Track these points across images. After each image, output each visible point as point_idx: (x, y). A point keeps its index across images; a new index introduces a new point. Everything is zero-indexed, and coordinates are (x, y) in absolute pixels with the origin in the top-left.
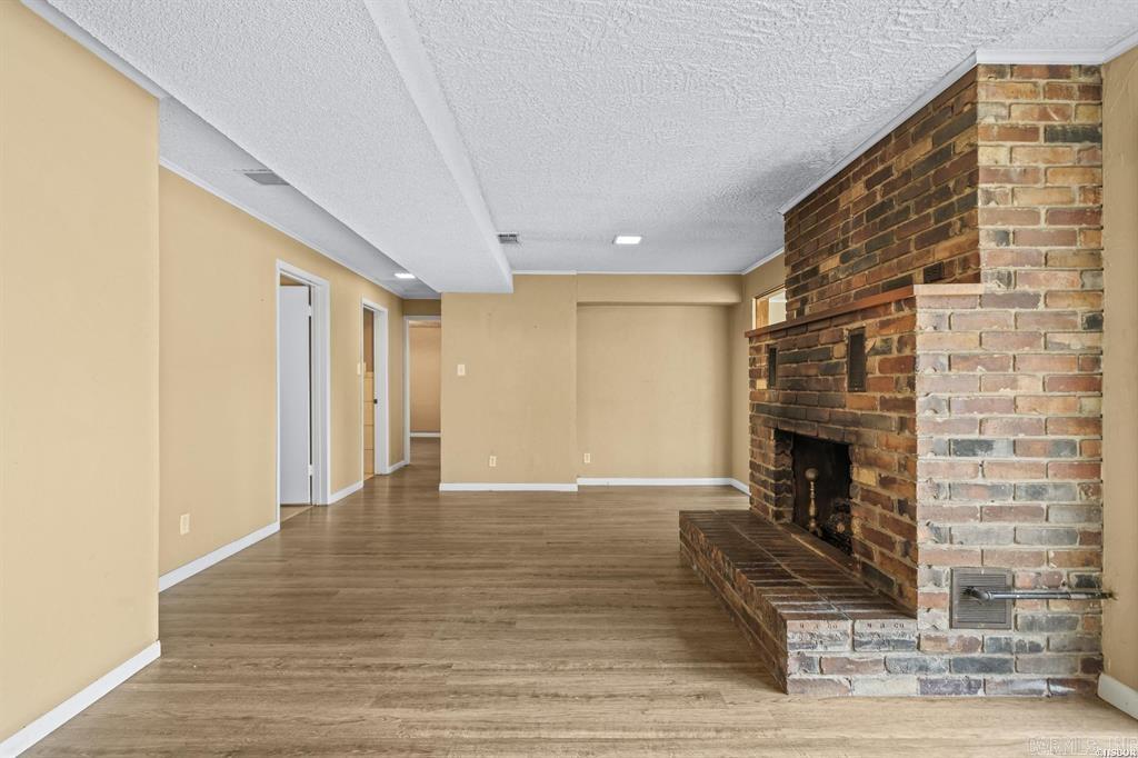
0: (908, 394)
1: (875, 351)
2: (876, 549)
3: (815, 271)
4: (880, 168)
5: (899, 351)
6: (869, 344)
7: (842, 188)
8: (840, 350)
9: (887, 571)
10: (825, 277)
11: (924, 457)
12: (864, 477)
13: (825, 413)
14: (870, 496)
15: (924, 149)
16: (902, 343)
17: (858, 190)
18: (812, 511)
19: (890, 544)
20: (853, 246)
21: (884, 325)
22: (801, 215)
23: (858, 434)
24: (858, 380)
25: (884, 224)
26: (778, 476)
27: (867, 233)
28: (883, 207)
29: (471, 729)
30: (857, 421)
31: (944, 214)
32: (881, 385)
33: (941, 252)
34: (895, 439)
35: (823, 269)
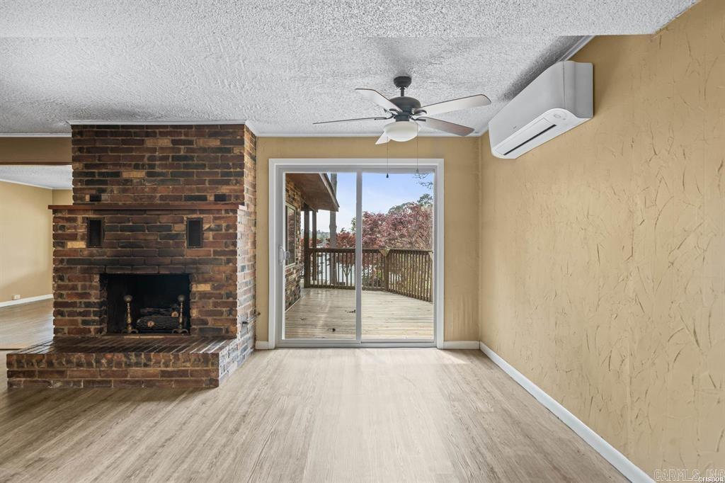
0: (231, 248)
1: (210, 229)
2: (209, 319)
3: (118, 174)
4: (183, 138)
5: (226, 230)
6: (206, 226)
8: (180, 228)
9: (219, 325)
10: (129, 181)
11: (238, 274)
12: (200, 288)
13: (166, 260)
14: (204, 295)
15: (215, 143)
16: (228, 227)
17: (165, 142)
18: (129, 320)
19: (221, 313)
20: (158, 170)
21: (215, 219)
23: (197, 269)
24: (196, 242)
25: (186, 166)
26: (101, 304)
27: (171, 166)
28: (185, 158)
30: (194, 262)
31: (229, 174)
32: (212, 244)
33: (224, 190)
34: (222, 268)
35: (125, 175)
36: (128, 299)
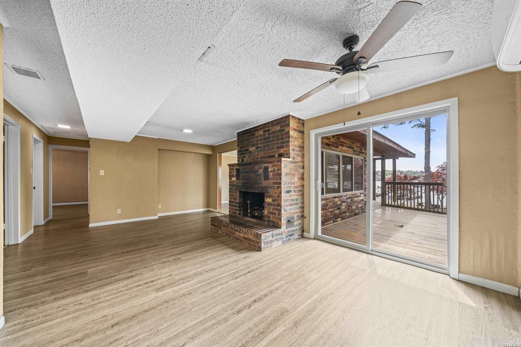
0: (279, 181)
2: (271, 216)
3: (248, 150)
4: (267, 129)
5: (278, 171)
6: (270, 170)
7: (256, 131)
8: (261, 171)
9: (275, 220)
10: (251, 152)
11: (283, 194)
12: (269, 200)
13: (257, 186)
14: (269, 204)
15: (278, 128)
16: (278, 170)
17: (261, 132)
18: (249, 211)
19: (275, 214)
20: (259, 146)
21: (273, 166)
22: (243, 134)
23: (267, 190)
24: (266, 177)
25: (268, 142)
26: (240, 203)
27: (263, 143)
28: (268, 138)
29: (197, 284)
30: (266, 187)
31: (283, 143)
32: (272, 179)
33: (282, 151)
34: (276, 191)
35: (250, 150)
36: (248, 202)
